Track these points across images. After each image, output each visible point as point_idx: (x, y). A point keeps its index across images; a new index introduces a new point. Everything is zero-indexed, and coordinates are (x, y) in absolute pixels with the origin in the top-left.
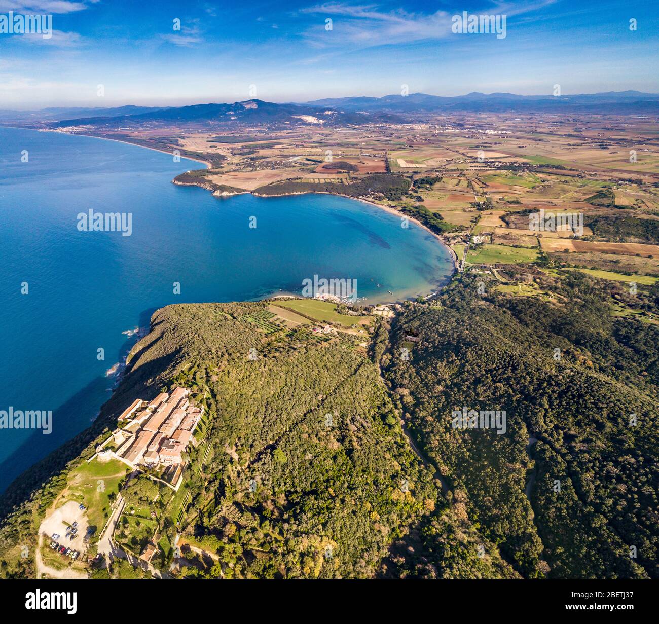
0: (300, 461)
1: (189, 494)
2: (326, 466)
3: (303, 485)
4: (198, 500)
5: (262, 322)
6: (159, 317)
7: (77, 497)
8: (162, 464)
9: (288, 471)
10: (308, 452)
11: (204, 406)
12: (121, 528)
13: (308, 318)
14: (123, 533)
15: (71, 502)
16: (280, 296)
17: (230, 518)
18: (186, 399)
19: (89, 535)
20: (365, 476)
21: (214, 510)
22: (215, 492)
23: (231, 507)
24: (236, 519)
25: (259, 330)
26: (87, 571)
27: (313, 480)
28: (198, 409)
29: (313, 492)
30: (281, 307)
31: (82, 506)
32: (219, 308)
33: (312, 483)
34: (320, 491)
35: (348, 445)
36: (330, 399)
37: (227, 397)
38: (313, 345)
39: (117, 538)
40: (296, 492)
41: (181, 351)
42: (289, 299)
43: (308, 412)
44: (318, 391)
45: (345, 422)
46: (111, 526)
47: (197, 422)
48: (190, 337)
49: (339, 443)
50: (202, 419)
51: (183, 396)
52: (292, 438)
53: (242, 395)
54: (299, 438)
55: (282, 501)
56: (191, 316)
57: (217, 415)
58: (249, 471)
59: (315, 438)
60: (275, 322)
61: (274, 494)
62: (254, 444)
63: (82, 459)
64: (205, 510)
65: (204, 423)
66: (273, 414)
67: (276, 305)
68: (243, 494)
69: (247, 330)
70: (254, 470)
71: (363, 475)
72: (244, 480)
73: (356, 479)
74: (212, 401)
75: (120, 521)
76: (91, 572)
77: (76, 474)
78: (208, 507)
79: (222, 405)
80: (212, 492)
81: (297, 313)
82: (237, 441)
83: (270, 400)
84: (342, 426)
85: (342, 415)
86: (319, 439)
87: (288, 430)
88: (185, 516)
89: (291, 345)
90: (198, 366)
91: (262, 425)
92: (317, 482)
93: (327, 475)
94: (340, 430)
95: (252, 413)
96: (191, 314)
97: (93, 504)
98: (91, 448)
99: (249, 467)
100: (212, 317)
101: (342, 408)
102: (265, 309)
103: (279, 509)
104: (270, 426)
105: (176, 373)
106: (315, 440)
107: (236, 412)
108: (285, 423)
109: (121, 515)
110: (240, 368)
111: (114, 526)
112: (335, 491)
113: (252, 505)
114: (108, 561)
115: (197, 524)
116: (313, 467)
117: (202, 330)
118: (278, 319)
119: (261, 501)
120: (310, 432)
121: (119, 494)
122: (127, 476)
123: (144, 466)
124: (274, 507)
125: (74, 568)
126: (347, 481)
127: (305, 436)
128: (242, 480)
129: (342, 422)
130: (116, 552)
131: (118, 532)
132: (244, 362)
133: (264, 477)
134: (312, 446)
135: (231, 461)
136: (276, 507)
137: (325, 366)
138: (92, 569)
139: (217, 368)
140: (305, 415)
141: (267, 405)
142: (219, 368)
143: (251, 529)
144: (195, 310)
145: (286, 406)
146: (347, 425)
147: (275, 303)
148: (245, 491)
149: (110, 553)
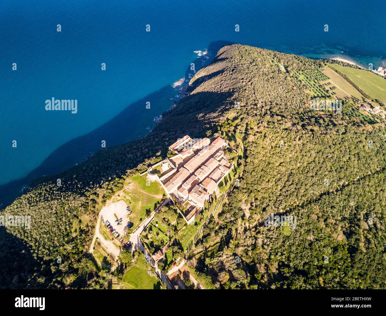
0: (301, 238)
1: (202, 231)
2: (324, 253)
3: (297, 262)
4: (206, 240)
5: (312, 83)
6: (224, 54)
7: (127, 200)
8: (189, 202)
9: (288, 244)
10: (311, 233)
11: (235, 163)
12: (147, 232)
13: (361, 92)
14: (147, 236)
15: (122, 202)
16: (339, 59)
17: (227, 265)
18: (222, 152)
19: (128, 227)
20: (360, 281)
21: (217, 252)
22: (222, 238)
23: (231, 256)
24: (231, 269)
25: (307, 91)
26: (120, 248)
27: (307, 261)
28: (229, 164)
29: (304, 273)
30: (336, 71)
31: (128, 208)
32: (277, 58)
33: (305, 264)
34: (311, 275)
35: (353, 243)
36: (352, 187)
37: (256, 161)
38: (354, 125)
39: (143, 237)
40: (288, 266)
41: (232, 96)
42: (348, 65)
43: (325, 194)
44: (342, 175)
45: (359, 217)
46: (142, 228)
47: (225, 175)
48: (244, 84)
49: (344, 237)
50: (229, 174)
51: (221, 146)
52: (302, 215)
53: (269, 163)
54: (308, 216)
55: (274, 269)
56: (250, 60)
57: (243, 175)
58: (255, 231)
59: (323, 223)
60: (325, 86)
61: (269, 259)
62: (267, 208)
63: (137, 172)
64: (210, 249)
65: (230, 179)
66: (292, 186)
67: (333, 69)
68: (243, 248)
69: (295, 88)
70: (259, 232)
71: (358, 278)
72: (248, 237)
73: (349, 279)
74: (242, 161)
75: (148, 227)
76: (122, 250)
77: (130, 181)
78: (213, 248)
79: (250, 168)
80: (219, 237)
81: (351, 83)
82: (253, 201)
83: (294, 171)
84: (354, 221)
85: (357, 207)
86: (327, 225)
87: (300, 205)
88: (193, 247)
89: (332, 119)
90: (242, 119)
91: (279, 192)
92: (310, 265)
93: (321, 262)
94: (351, 223)
95: (274, 179)
96: (251, 58)
97: (135, 211)
98: (145, 165)
99: (256, 227)
100: (268, 65)
101: (360, 200)
102: (320, 69)
103: (269, 275)
104: (287, 196)
105: (222, 119)
106: (322, 225)
107: (258, 178)
108: (300, 198)
109: (149, 224)
110: (277, 135)
111: (143, 229)
112: (324, 282)
113: (248, 261)
114: (133, 249)
115: (200, 258)
116: (311, 249)
117: (256, 79)
118: (329, 83)
119: (256, 261)
120: (320, 214)
121: (154, 211)
122: (162, 200)
123: (176, 197)
124: (265, 271)
125: (114, 243)
126: (340, 277)
127: (314, 217)
128: (246, 237)
129: (355, 214)
130: (140, 246)
131: (144, 234)
132: (282, 128)
133: (265, 242)
134: (317, 229)
135: (243, 217)
136: (267, 273)
137: (358, 154)
138: (123, 249)
139: (256, 127)
140: (321, 195)
141: (290, 175)
142: (258, 128)
143: (241, 284)
144: (255, 55)
145: (306, 182)
146: (359, 220)
147: (333, 65)
148: (246, 247)
149: (136, 244)
